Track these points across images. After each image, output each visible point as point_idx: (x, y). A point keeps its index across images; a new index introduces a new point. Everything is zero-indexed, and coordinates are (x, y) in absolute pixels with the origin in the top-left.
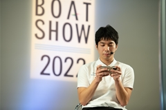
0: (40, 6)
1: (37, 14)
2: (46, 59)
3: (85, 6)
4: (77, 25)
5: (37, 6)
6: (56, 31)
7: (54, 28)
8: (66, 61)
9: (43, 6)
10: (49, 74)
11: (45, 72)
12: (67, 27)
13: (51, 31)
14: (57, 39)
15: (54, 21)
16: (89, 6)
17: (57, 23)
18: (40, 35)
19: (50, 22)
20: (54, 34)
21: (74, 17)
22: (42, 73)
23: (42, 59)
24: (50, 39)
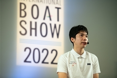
0: (23, 10)
1: (21, 16)
2: (28, 50)
3: (56, 9)
4: (50, 24)
5: (21, 10)
6: (36, 29)
7: (33, 26)
8: (43, 52)
9: (25, 10)
10: (30, 62)
11: (28, 60)
12: (44, 26)
13: (31, 29)
14: (36, 35)
15: (34, 21)
16: (60, 10)
17: (36, 23)
18: (23, 32)
19: (31, 22)
20: (33, 31)
21: (49, 18)
22: (25, 61)
23: (25, 50)
24: (31, 35)
